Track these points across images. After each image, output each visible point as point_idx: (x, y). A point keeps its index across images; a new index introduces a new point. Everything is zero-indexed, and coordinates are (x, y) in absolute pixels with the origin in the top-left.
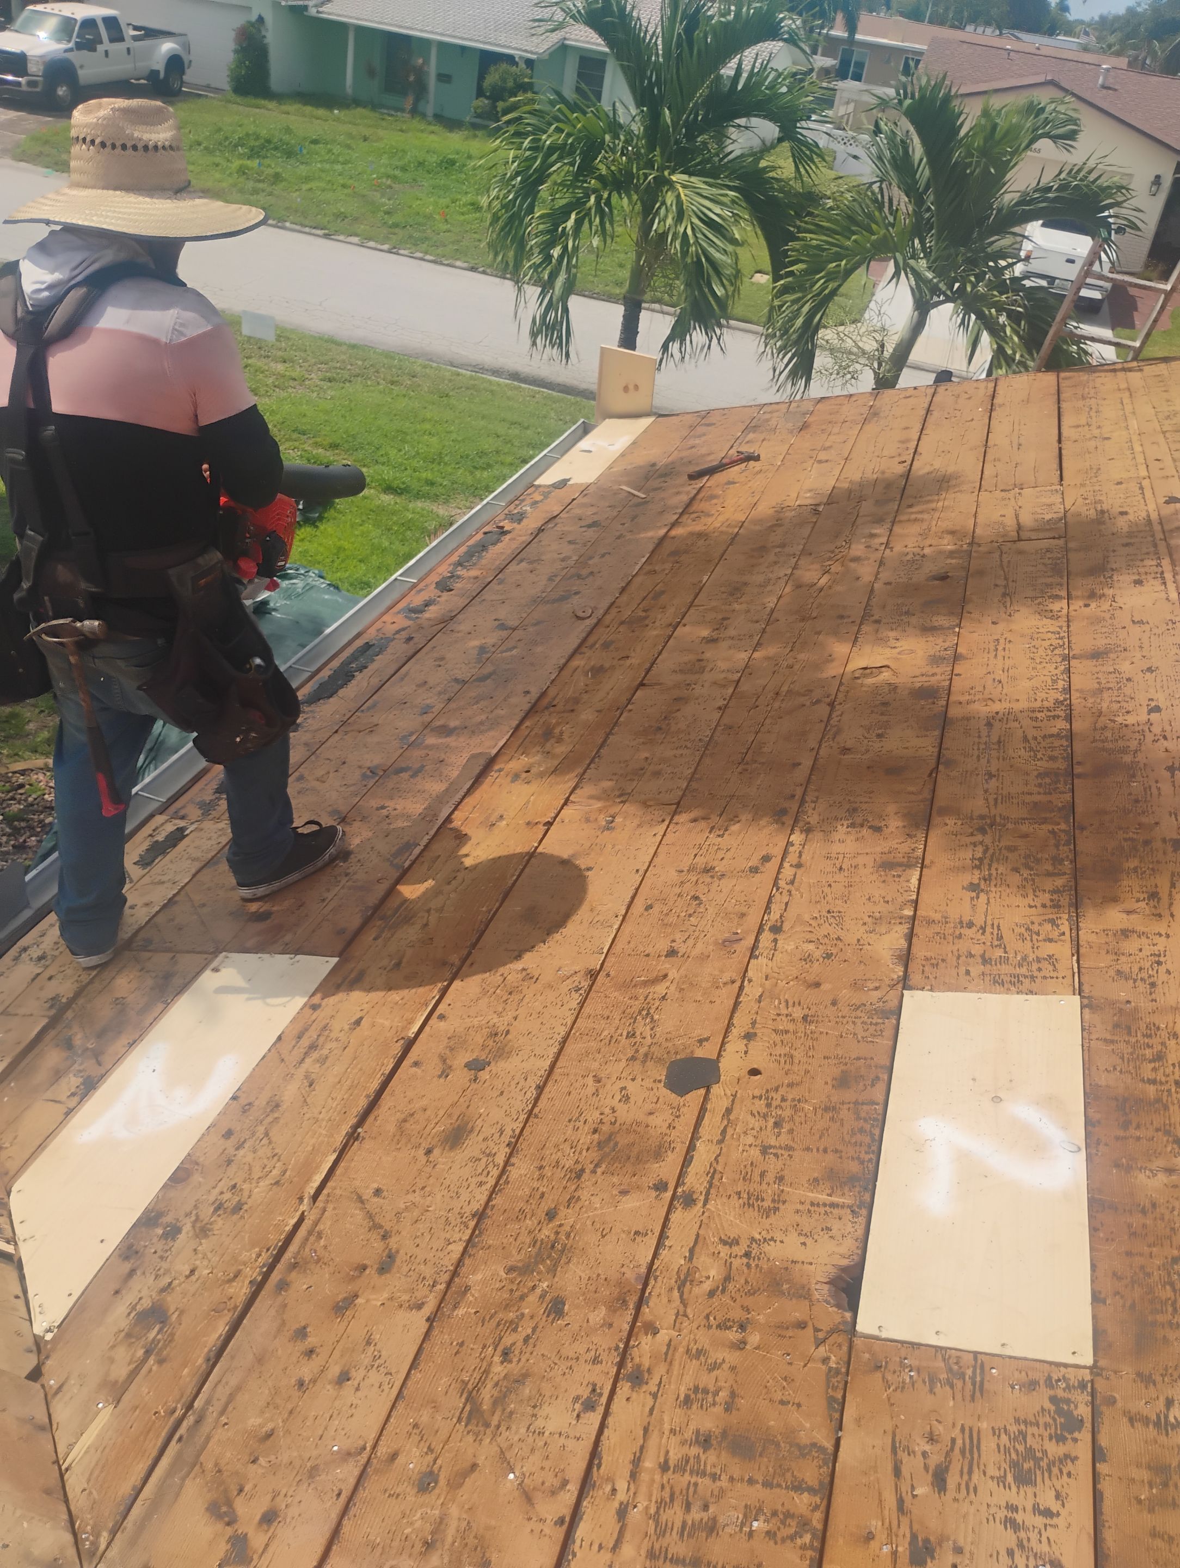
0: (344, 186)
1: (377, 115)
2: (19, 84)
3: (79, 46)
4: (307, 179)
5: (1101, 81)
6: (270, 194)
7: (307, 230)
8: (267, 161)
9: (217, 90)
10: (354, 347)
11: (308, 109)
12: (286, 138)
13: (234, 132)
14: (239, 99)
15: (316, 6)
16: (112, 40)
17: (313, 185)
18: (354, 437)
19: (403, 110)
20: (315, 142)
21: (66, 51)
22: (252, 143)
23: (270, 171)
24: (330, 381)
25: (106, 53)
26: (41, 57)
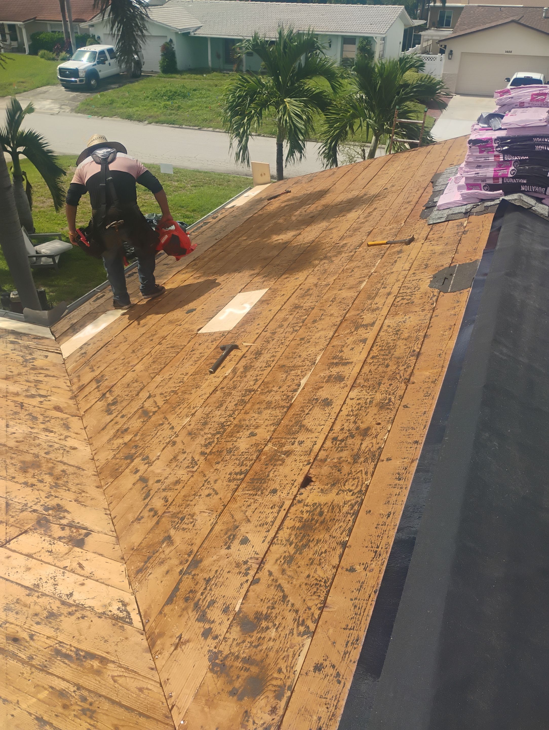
0: (206, 107)
1: (222, 74)
2: (76, 81)
3: (98, 63)
4: (192, 106)
5: (544, 15)
6: (177, 115)
7: (192, 127)
8: (175, 101)
9: (156, 72)
10: (206, 172)
11: (193, 76)
12: (183, 90)
13: (161, 90)
14: (164, 76)
15: (193, 31)
16: (111, 58)
17: (194, 108)
18: (202, 207)
19: (232, 71)
20: (195, 90)
21: (93, 65)
22: (169, 94)
23: (177, 105)
24: (195, 186)
25: (109, 64)
26: (84, 69)
